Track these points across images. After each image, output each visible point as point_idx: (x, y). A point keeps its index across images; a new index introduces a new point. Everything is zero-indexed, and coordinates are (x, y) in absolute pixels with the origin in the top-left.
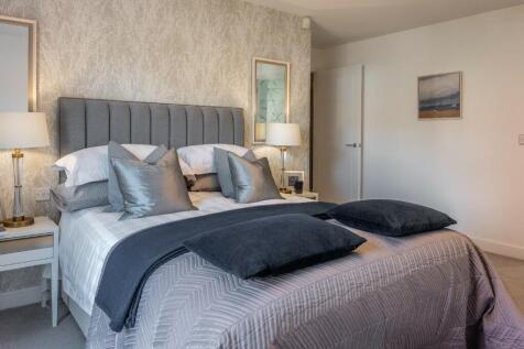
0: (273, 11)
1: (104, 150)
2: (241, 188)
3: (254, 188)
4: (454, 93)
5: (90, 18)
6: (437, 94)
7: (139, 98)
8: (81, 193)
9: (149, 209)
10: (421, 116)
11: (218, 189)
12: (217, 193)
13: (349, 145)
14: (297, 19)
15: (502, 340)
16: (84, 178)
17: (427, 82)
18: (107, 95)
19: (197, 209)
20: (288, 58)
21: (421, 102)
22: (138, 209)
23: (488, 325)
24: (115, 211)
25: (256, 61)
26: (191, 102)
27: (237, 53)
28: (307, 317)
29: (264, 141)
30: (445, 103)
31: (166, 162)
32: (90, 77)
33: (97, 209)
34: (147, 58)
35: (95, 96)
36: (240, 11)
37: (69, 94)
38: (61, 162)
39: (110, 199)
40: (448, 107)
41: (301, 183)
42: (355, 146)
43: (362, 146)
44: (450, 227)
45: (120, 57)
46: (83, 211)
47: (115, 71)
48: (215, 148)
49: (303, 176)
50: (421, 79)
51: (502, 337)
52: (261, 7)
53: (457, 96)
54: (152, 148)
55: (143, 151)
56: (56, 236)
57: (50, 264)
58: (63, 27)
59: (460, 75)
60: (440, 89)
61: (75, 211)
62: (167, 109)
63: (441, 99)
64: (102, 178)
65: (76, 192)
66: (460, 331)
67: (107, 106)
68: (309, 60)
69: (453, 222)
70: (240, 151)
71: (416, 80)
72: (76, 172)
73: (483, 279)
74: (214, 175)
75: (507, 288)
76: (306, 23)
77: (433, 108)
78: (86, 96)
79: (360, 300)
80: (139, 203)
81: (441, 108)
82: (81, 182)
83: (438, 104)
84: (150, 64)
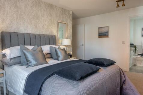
0: (63, 9)
1: (19, 47)
2: (59, 57)
3: (63, 57)
4: (107, 31)
5: (11, 8)
6: (103, 32)
7: (26, 32)
8: (12, 61)
9: (35, 64)
10: (99, 37)
11: (52, 57)
12: (51, 59)
13: (81, 45)
14: (69, 11)
15: (128, 90)
16: (13, 56)
17: (100, 29)
18: (16, 31)
19: (48, 63)
20: (67, 22)
21: (99, 34)
22: (32, 64)
23: (124, 87)
24: (24, 65)
25: (59, 22)
26: (41, 33)
27: (54, 20)
28: (92, 89)
29: (61, 44)
30: (105, 34)
31: (39, 50)
32: (11, 25)
33: (18, 65)
34: (28, 20)
35: (13, 31)
36: (54, 8)
37: (4, 30)
38: (4, 51)
39: (22, 61)
40: (106, 35)
41: (71, 55)
42: (83, 45)
43: (84, 45)
44: (115, 64)
45: (20, 20)
46: (13, 66)
47: (19, 24)
48: (50, 46)
49: (71, 53)
50: (99, 28)
51: (128, 89)
52: (59, 7)
53: (108, 32)
54: (33, 47)
55: (30, 47)
56: (4, 74)
57: (3, 82)
58: (2, 10)
59: (108, 27)
60: (104, 30)
61: (11, 66)
62: (35, 35)
63: (104, 33)
64: (18, 56)
65: (10, 60)
66: (119, 89)
67: (17, 34)
68: (72, 23)
69: (115, 62)
70: (57, 47)
71: (98, 28)
72: (10, 54)
73: (123, 76)
74: (50, 54)
75: (128, 77)
76: (71, 12)
77: (102, 35)
78: (10, 31)
79: (102, 83)
80: (32, 62)
81: (104, 35)
82: (12, 57)
83: (103, 34)
84: (29, 22)
